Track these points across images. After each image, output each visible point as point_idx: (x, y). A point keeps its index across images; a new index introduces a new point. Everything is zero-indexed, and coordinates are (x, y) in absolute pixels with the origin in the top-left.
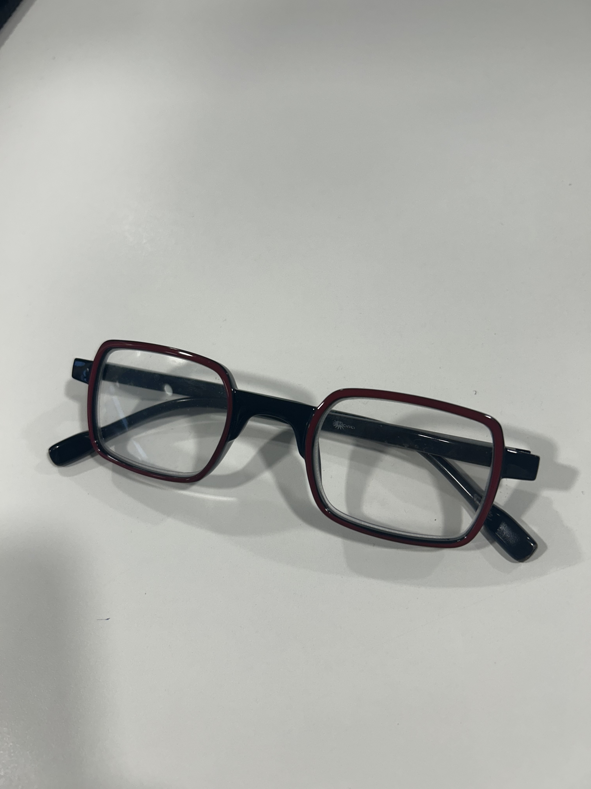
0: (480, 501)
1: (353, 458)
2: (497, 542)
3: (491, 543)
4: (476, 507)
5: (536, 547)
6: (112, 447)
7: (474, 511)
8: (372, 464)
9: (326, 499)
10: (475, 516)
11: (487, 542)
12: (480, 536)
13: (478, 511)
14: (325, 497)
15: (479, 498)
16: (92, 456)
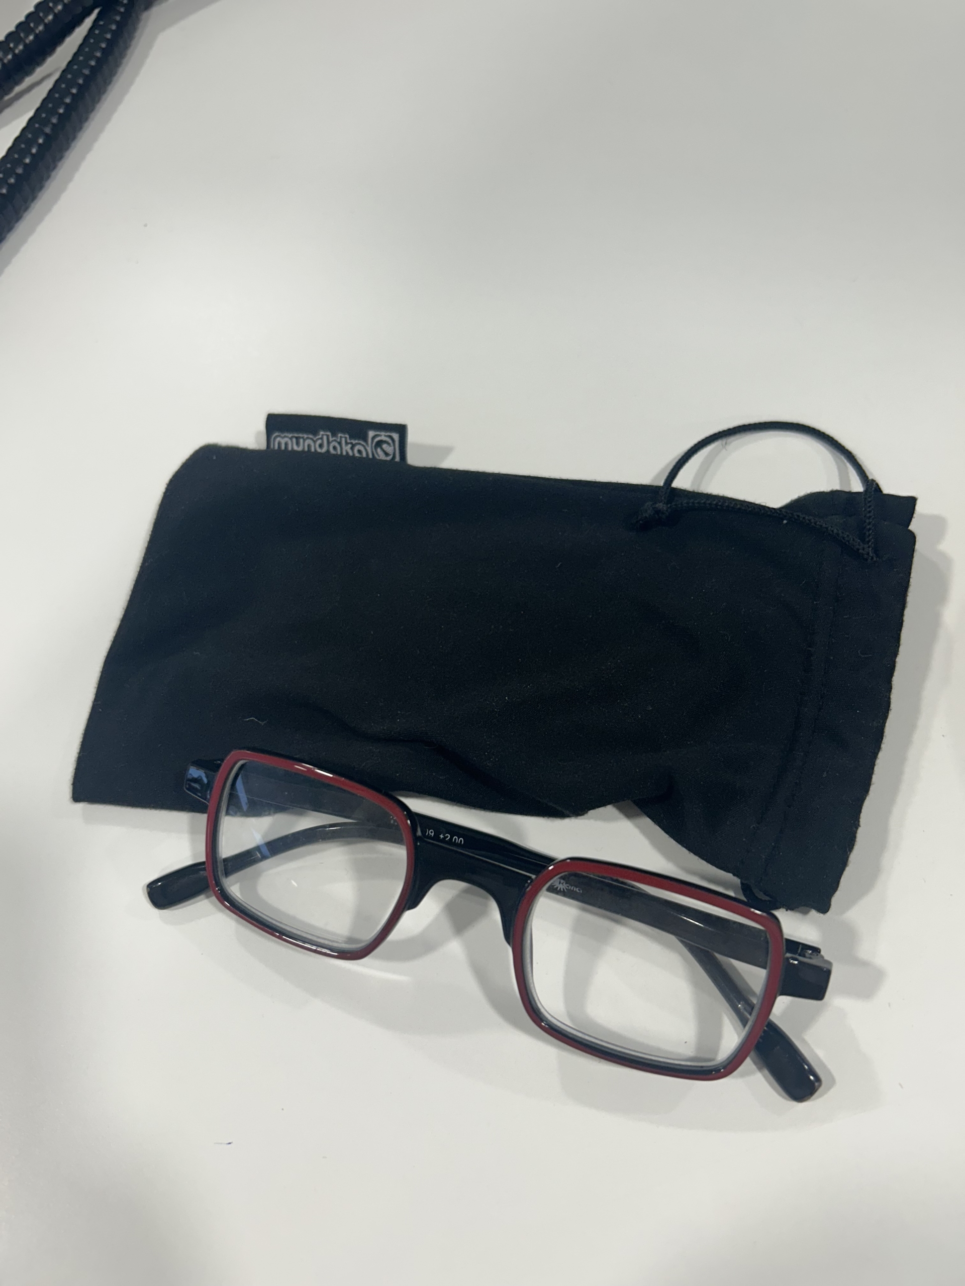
0: (750, 1014)
1: (577, 928)
2: (768, 1069)
3: (760, 1069)
4: (744, 1022)
5: (820, 1086)
6: (235, 887)
7: (741, 1026)
8: (603, 938)
9: (537, 1001)
10: (744, 1033)
11: (754, 1067)
12: (748, 1064)
13: (747, 1028)
14: (536, 999)
15: (749, 1009)
16: (208, 897)
